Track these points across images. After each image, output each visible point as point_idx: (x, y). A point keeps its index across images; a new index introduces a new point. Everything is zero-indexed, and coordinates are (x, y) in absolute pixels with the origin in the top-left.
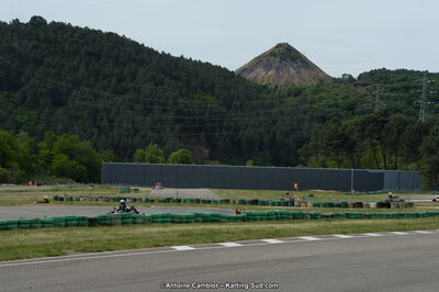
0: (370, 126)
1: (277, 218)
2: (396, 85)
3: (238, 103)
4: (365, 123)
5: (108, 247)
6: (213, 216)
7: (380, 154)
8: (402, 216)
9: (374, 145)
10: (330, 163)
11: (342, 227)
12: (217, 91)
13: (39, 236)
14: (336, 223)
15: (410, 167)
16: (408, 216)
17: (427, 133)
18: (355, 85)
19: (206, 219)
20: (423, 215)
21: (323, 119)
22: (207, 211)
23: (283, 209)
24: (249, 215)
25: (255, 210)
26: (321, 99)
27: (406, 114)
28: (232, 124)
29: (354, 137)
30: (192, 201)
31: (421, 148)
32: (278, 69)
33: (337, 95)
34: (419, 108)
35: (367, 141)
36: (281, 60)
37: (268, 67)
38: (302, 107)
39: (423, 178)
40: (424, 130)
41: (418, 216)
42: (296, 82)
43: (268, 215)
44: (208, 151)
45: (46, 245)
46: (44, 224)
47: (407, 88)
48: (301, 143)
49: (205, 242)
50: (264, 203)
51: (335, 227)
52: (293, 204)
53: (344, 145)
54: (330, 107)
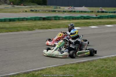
1: (111, 18)
5: (50, 27)
6: (87, 17)
13: (25, 23)
19: (85, 18)
22: (85, 15)
23: (113, 14)
24: (101, 16)
25: (103, 15)
30: (80, 12)
43: (108, 16)
45: (28, 27)
46: (27, 19)
50: (106, 12)
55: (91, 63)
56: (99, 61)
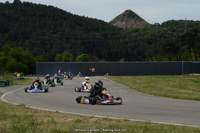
3: (110, 36)
12: (100, 30)
32: (127, 21)
33: (154, 31)
36: (128, 17)
37: (122, 21)
38: (139, 37)
42: (135, 26)
54: (152, 36)
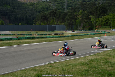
0: (52, 14)
1: (28, 39)
2: (59, 2)
3: (16, 8)
4: (51, 13)
6: (10, 38)
7: (55, 21)
8: (60, 37)
9: (53, 18)
10: (42, 23)
11: (45, 40)
12: (10, 4)
14: (43, 39)
15: (63, 24)
16: (62, 37)
17: (67, 15)
18: (48, 2)
19: (8, 39)
20: (66, 37)
21: (40, 12)
22: (8, 37)
23: (29, 36)
24: (20, 38)
25: (22, 36)
26: (39, 6)
27: (61, 10)
28: (15, 13)
29: (48, 16)
30: (4, 35)
31: (65, 19)
33: (43, 5)
34: (64, 8)
35: (51, 17)
38: (34, 9)
39: (66, 27)
40: (66, 14)
41: (65, 37)
42: (32, 2)
43: (25, 38)
44: (8, 21)
47: (62, 3)
48: (34, 18)
49: (8, 46)
50: (24, 35)
51: (43, 40)
52: (32, 35)
53: (45, 19)
54: (41, 8)
55: (14, 74)
56: (20, 72)
